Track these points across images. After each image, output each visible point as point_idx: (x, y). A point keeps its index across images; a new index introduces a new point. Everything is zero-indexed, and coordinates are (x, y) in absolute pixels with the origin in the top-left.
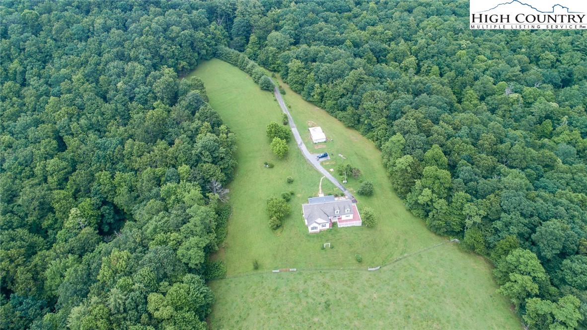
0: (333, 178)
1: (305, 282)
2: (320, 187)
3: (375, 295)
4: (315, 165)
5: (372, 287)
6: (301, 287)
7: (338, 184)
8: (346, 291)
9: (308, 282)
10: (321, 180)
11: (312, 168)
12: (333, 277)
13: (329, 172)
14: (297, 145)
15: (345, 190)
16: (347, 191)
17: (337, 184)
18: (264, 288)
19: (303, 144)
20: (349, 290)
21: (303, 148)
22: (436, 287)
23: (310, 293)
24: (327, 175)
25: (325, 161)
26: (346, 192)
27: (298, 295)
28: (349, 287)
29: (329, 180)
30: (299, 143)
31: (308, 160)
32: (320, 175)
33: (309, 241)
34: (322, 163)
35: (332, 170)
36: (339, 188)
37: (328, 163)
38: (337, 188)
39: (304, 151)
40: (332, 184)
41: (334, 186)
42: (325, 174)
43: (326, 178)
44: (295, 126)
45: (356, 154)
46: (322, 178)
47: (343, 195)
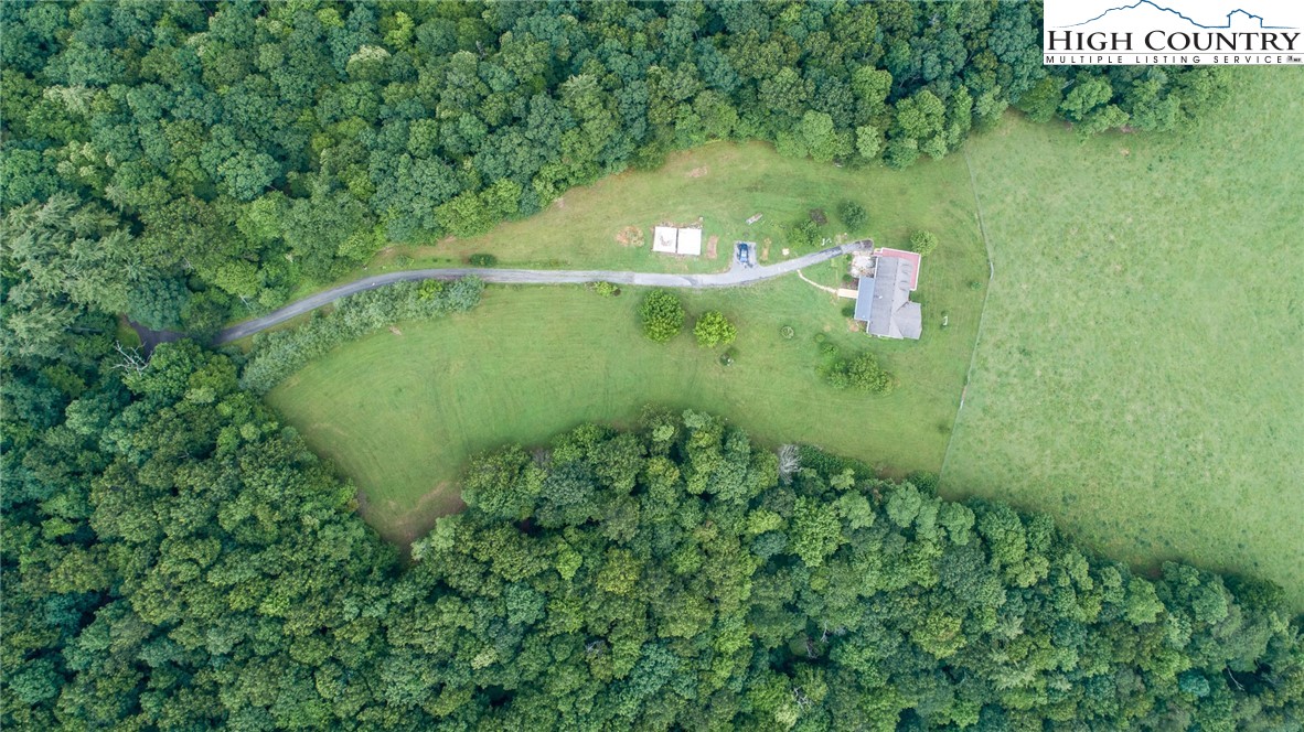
0: (805, 258)
1: (987, 369)
2: (822, 287)
3: (1024, 287)
4: (763, 275)
5: (1011, 284)
6: (993, 377)
7: (824, 254)
8: (1011, 322)
9: (988, 366)
10: (806, 279)
11: (768, 285)
12: (990, 331)
13: (788, 258)
14: (691, 289)
15: (839, 248)
16: (843, 247)
17: (824, 257)
18: (978, 427)
19: (694, 277)
20: (1011, 317)
21: (705, 280)
22: (1028, 203)
23: (1003, 368)
24: (796, 264)
25: (760, 254)
26: (845, 250)
27: (1002, 385)
28: (1007, 314)
29: (809, 267)
30: (688, 283)
31: (743, 283)
32: (792, 276)
33: (926, 343)
34: (762, 262)
35: (786, 252)
36: (833, 256)
37: (766, 252)
38: (833, 260)
39: (714, 282)
40: (819, 264)
41: (827, 263)
42: (793, 268)
43: (803, 270)
44: (630, 273)
45: (749, 190)
46: (801, 276)
47: (850, 257)
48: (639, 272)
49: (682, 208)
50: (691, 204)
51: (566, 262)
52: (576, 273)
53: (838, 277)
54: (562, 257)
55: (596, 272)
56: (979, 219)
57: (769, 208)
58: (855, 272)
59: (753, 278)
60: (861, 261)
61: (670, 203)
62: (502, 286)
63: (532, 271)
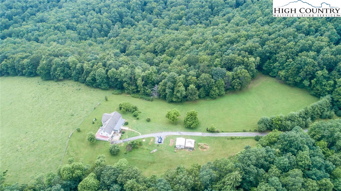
0: (137, 139)
1: (87, 111)
2: (133, 130)
4: (154, 134)
5: (66, 133)
7: (130, 140)
8: (72, 122)
10: (138, 133)
11: (152, 131)
12: (80, 120)
13: (144, 138)
14: (181, 131)
15: (123, 142)
19: (179, 134)
21: (175, 133)
23: (81, 112)
24: (141, 137)
25: (154, 141)
26: (121, 141)
27: (84, 108)
28: (72, 124)
29: (136, 136)
30: (181, 133)
31: (162, 132)
32: (142, 134)
34: (154, 138)
35: (144, 140)
36: (126, 139)
37: (152, 141)
38: (127, 138)
39: (172, 133)
40: (132, 137)
41: (129, 137)
42: (142, 136)
43: (139, 135)
44: (203, 136)
45: (154, 163)
46: (140, 134)
47: (120, 139)
48: (199, 136)
49: (183, 156)
50: (179, 157)
51: (228, 139)
52: (224, 136)
53: (126, 133)
54: (230, 141)
55: (216, 136)
56: (65, 152)
57: (147, 155)
58: (120, 135)
59: (157, 134)
60: (116, 138)
61: (187, 158)
62: (250, 131)
63: (240, 136)
